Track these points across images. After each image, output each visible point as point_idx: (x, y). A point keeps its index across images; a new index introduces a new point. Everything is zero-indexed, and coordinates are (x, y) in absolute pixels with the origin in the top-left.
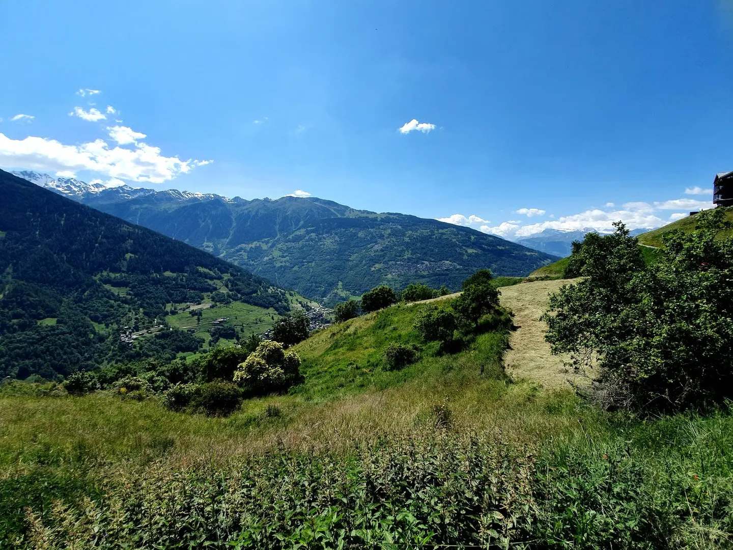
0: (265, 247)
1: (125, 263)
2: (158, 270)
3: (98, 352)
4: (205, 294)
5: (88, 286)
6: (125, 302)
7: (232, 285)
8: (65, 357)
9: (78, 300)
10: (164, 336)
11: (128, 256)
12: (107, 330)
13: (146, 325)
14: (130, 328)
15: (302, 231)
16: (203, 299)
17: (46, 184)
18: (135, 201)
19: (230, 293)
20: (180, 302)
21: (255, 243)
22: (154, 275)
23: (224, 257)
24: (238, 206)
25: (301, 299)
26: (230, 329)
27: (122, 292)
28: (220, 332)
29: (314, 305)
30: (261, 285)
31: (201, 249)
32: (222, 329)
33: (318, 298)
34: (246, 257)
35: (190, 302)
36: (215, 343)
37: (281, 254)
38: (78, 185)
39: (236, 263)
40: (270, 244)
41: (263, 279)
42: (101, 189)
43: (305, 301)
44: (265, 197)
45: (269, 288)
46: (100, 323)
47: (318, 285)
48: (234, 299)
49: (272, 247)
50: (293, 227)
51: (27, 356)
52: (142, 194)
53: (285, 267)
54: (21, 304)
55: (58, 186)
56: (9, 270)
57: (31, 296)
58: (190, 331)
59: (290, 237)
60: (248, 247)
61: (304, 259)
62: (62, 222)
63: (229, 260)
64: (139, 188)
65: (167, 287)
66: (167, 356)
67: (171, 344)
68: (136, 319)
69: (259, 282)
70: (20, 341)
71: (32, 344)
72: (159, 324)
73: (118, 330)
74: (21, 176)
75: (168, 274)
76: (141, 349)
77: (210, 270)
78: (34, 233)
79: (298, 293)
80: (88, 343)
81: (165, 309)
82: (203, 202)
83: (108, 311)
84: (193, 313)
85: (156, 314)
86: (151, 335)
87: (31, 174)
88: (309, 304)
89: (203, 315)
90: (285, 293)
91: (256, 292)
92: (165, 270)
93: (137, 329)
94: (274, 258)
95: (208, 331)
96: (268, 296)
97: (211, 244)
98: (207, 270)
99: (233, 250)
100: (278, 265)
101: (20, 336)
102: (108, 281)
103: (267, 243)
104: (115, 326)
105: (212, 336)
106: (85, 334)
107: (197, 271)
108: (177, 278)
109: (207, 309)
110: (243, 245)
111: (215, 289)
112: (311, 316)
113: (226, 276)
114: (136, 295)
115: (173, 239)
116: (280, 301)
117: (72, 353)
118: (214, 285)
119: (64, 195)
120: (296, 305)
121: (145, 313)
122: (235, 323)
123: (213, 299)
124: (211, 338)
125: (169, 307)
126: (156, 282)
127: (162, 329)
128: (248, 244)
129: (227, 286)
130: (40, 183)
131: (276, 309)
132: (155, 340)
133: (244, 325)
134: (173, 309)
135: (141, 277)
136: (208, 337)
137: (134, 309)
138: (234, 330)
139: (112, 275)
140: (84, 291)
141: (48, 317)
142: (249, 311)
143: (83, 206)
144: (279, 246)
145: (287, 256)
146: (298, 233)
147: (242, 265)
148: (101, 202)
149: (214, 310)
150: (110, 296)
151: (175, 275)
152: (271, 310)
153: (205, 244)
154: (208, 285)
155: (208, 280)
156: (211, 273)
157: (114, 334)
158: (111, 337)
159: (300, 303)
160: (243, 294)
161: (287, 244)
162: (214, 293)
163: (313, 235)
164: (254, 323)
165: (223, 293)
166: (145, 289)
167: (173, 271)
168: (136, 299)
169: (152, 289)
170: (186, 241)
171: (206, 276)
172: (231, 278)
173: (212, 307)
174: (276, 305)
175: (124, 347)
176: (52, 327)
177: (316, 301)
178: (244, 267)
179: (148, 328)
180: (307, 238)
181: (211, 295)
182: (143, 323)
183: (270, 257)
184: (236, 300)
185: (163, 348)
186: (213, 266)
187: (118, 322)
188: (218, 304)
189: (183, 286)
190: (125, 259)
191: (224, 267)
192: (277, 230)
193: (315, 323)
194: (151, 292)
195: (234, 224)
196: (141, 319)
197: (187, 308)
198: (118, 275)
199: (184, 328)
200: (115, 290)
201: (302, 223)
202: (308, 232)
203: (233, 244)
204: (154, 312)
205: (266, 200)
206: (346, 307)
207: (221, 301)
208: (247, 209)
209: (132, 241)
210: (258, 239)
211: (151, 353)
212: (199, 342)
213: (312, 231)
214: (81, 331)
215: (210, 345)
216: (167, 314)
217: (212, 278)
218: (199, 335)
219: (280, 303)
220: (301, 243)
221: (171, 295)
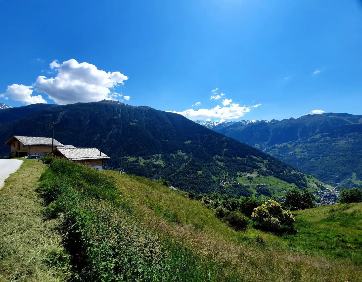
0: (289, 146)
1: (223, 152)
2: (235, 156)
3: (213, 187)
4: (254, 170)
5: (212, 160)
6: (223, 168)
7: (269, 166)
8: (203, 186)
9: (208, 166)
10: (235, 186)
11: (225, 149)
12: (216, 179)
13: (229, 179)
14: (223, 180)
15: (318, 136)
16: (253, 172)
17: (203, 124)
18: (228, 127)
19: (268, 170)
20: (243, 172)
21: (283, 144)
22: (233, 158)
23: (265, 151)
24: (273, 124)
25: (316, 181)
26: (267, 190)
27: (221, 164)
28: (261, 191)
29: (328, 187)
30: (286, 168)
31: (254, 147)
32: (262, 189)
33: (332, 182)
34: (277, 152)
35: (247, 172)
36: (259, 196)
37: (301, 150)
38: (211, 123)
39: (271, 155)
40: (293, 145)
41: (288, 165)
42: (218, 124)
43: (320, 183)
44: (291, 117)
45: (292, 170)
46: (214, 176)
47: (332, 173)
48: (269, 174)
49: (295, 146)
50: (311, 133)
51: (193, 183)
52: (231, 124)
53: (304, 159)
54: (193, 165)
55: (206, 124)
56: (192, 153)
57: (196, 163)
58: (247, 186)
59: (309, 140)
60: (279, 146)
61: (320, 154)
62: (206, 137)
63: (268, 153)
64: (230, 122)
65: (238, 164)
66: (236, 196)
67: (238, 191)
68: (226, 176)
69: (285, 166)
70: (192, 178)
71: (195, 179)
72: (234, 180)
73: (219, 180)
74: (197, 122)
75: (239, 158)
76: (226, 190)
77: (258, 157)
78: (199, 141)
79: (315, 177)
80: (209, 183)
81: (237, 173)
82: (256, 124)
83: (217, 171)
84: (248, 178)
85: (233, 176)
86: (231, 184)
87: (199, 121)
88: (324, 185)
89: (253, 180)
90: (304, 175)
91: (283, 172)
92: (238, 156)
93: (225, 181)
94: (296, 153)
95: (255, 189)
96: (291, 176)
97: (259, 145)
98: (256, 158)
99: (270, 147)
100: (299, 157)
101: (192, 176)
102: (217, 159)
103: (291, 144)
104: (219, 178)
105: (257, 192)
106: (209, 179)
107: (251, 158)
108: (242, 160)
109: (255, 177)
110: (276, 145)
111: (260, 167)
112: (325, 194)
113: (266, 161)
114: (226, 166)
115: (242, 142)
116: (300, 180)
117: (205, 185)
118: (259, 165)
119: (207, 127)
120: (312, 185)
121: (229, 174)
122: (270, 188)
123: (258, 172)
124: (256, 193)
125: (238, 173)
126: (234, 161)
127: (235, 183)
128: (279, 144)
129: (266, 167)
130: (201, 124)
131: (297, 184)
132: (232, 187)
133: (275, 190)
134: (240, 174)
135: (228, 159)
136: (255, 192)
137: (225, 172)
138: (269, 191)
139: (219, 157)
140: (210, 162)
141: (200, 170)
142: (278, 182)
143: (212, 131)
144: (300, 145)
145: (305, 152)
146: (315, 137)
147: (275, 156)
148: (217, 129)
149: (258, 178)
150: (218, 165)
151: (241, 159)
152: (293, 185)
153: (256, 144)
154: (256, 165)
155: (256, 163)
156: (258, 159)
157: (218, 181)
158: (217, 182)
159: (316, 183)
160: (275, 172)
161: (305, 144)
162: (259, 169)
163: (328, 138)
164: (281, 190)
165: (264, 170)
166: (229, 164)
167: (241, 157)
168: (226, 168)
169: (232, 164)
170: (247, 143)
171: (255, 160)
172: (269, 163)
173: (258, 176)
174: (297, 182)
175: (221, 187)
176: (200, 174)
177: (330, 184)
178: (276, 157)
179: (230, 181)
180: (323, 140)
181: (257, 170)
182: (228, 179)
183: (293, 152)
184: (271, 175)
185: (235, 192)
186: (259, 156)
187: (220, 176)
188: (261, 175)
189: (245, 164)
190: (224, 151)
191: (265, 156)
192: (299, 136)
193: (329, 200)
194: (232, 166)
195: (271, 134)
196: (228, 177)
197: (246, 175)
198: (221, 157)
199: (244, 184)
200: (220, 163)
201: (318, 130)
202: (323, 137)
203: (269, 144)
204: (233, 175)
205: (291, 119)
206: (351, 192)
207: (263, 174)
208: (278, 125)
209: (226, 144)
210: (286, 142)
211: (230, 193)
212: (251, 193)
213: (328, 136)
214: (209, 178)
215: (256, 196)
216: (237, 176)
217: (258, 162)
218: (251, 189)
219: (300, 181)
220: (317, 143)
221: (239, 168)
